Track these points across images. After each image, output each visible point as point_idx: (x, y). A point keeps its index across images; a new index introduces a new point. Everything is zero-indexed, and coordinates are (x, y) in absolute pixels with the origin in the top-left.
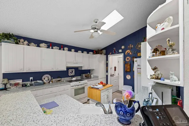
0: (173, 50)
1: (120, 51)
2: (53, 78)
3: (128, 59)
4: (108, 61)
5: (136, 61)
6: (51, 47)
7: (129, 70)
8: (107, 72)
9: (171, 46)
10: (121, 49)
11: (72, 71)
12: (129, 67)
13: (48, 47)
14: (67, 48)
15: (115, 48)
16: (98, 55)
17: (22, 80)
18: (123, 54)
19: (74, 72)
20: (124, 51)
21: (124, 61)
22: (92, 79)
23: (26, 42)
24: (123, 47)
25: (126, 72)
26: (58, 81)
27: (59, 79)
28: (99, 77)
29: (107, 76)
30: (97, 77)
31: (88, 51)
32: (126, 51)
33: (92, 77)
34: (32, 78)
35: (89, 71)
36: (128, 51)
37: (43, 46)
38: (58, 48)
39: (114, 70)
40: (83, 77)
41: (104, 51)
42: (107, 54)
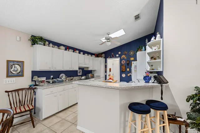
0: (159, 58)
1: (117, 55)
2: (68, 77)
3: (123, 62)
4: (106, 63)
5: (133, 63)
6: (68, 50)
7: (124, 70)
8: (106, 72)
9: (158, 56)
10: (118, 54)
11: (80, 72)
12: (124, 68)
13: (66, 50)
14: (78, 51)
15: (112, 53)
16: (100, 58)
17: (45, 78)
18: (119, 58)
19: (81, 72)
20: (120, 56)
21: (120, 63)
22: (95, 78)
23: (51, 45)
24: (120, 53)
25: (122, 72)
26: (71, 79)
27: (72, 78)
28: (101, 77)
29: (106, 76)
30: (99, 77)
31: (92, 54)
32: (122, 56)
33: (95, 76)
34: (52, 76)
35: (91, 72)
36: (123, 56)
37: (63, 48)
38: (73, 50)
39: (109, 71)
40: (89, 76)
41: (103, 55)
42: (106, 58)
